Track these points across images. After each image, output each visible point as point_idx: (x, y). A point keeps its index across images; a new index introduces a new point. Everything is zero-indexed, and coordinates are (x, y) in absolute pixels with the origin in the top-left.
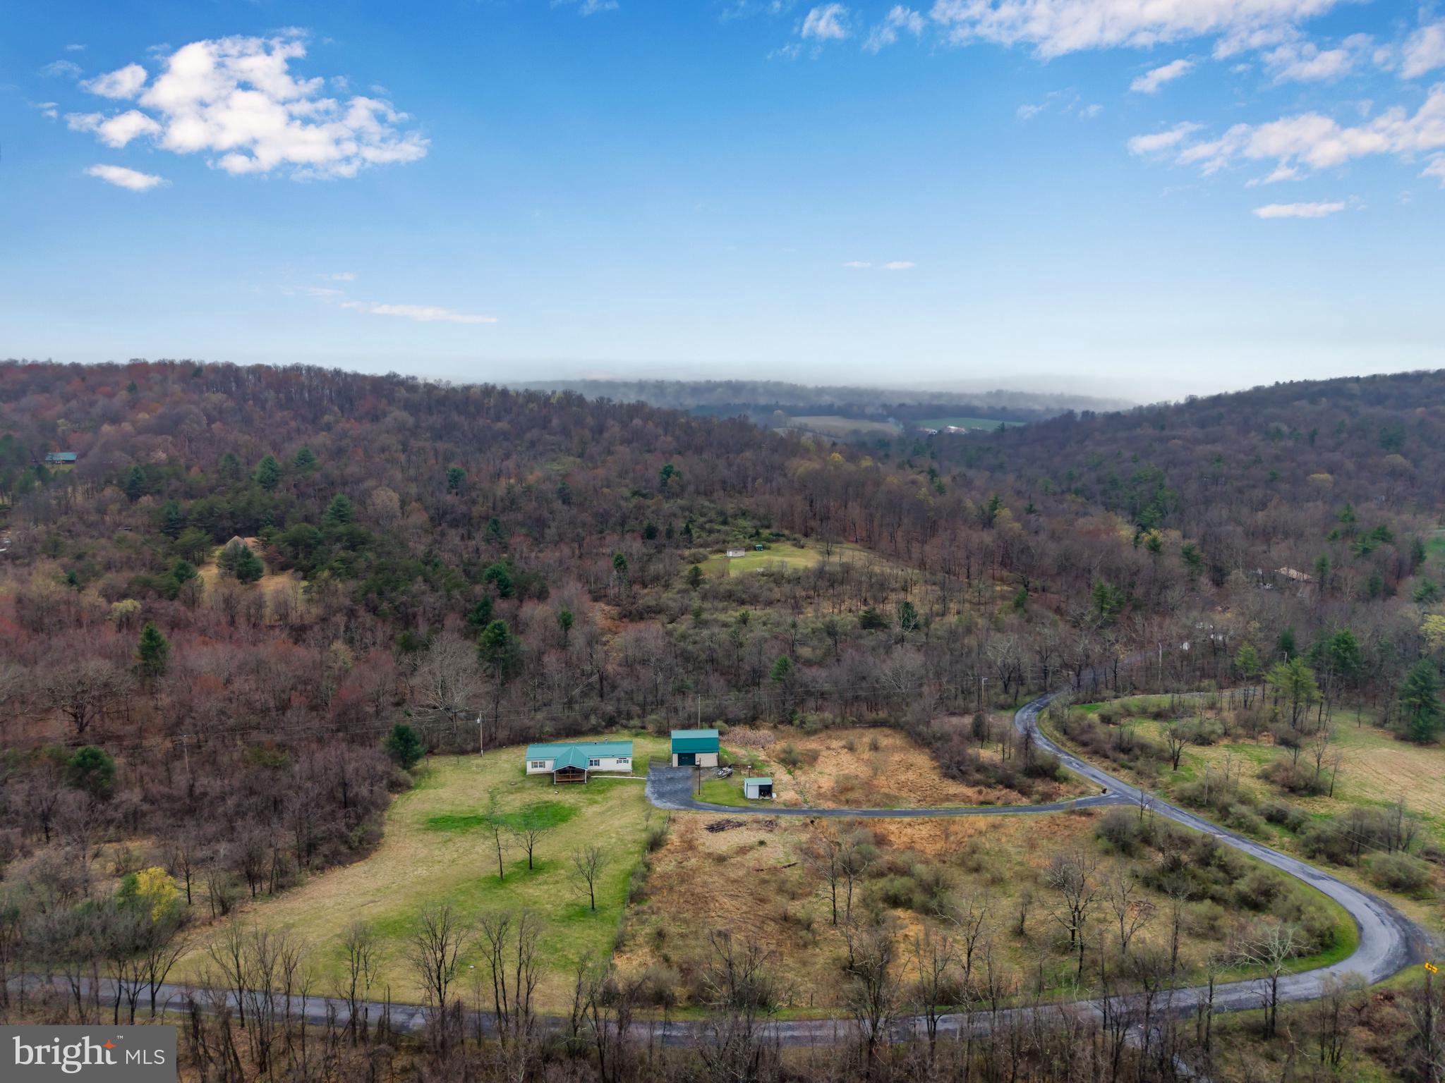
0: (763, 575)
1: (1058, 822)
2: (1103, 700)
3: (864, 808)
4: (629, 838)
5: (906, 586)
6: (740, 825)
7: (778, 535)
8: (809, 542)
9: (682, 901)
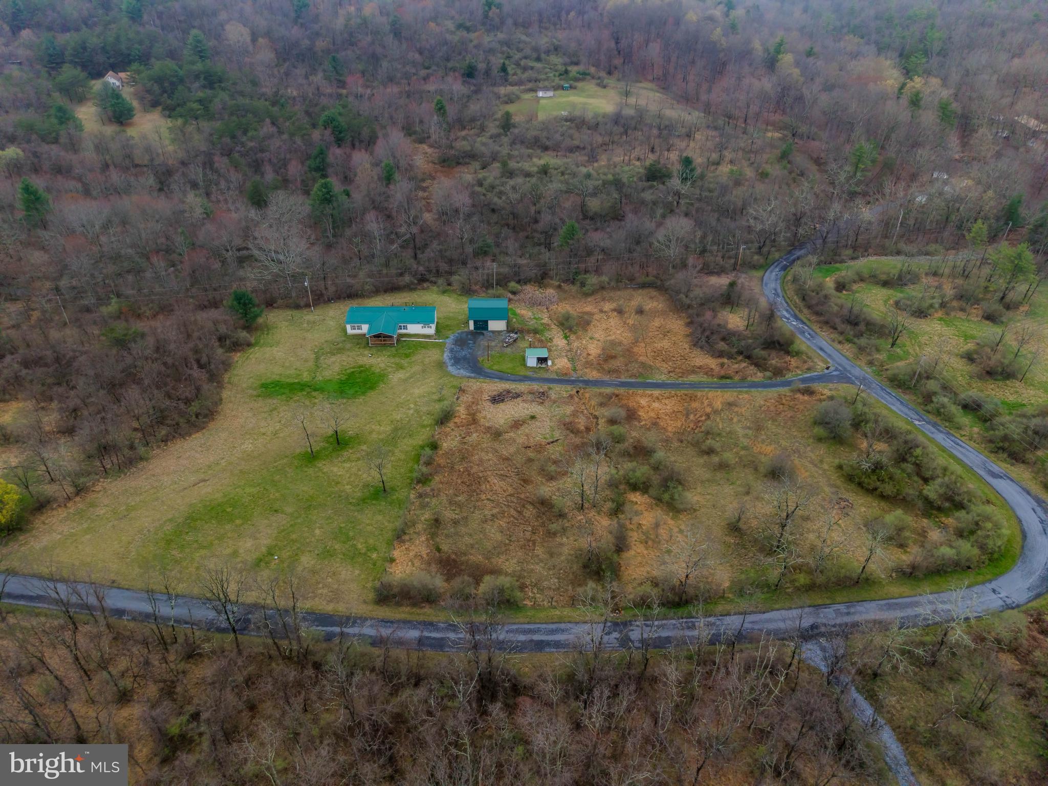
0: (566, 120)
1: (784, 401)
2: (842, 262)
3: (623, 379)
4: (424, 409)
5: (690, 132)
6: (518, 396)
7: (584, 74)
8: (611, 81)
9: (459, 481)
